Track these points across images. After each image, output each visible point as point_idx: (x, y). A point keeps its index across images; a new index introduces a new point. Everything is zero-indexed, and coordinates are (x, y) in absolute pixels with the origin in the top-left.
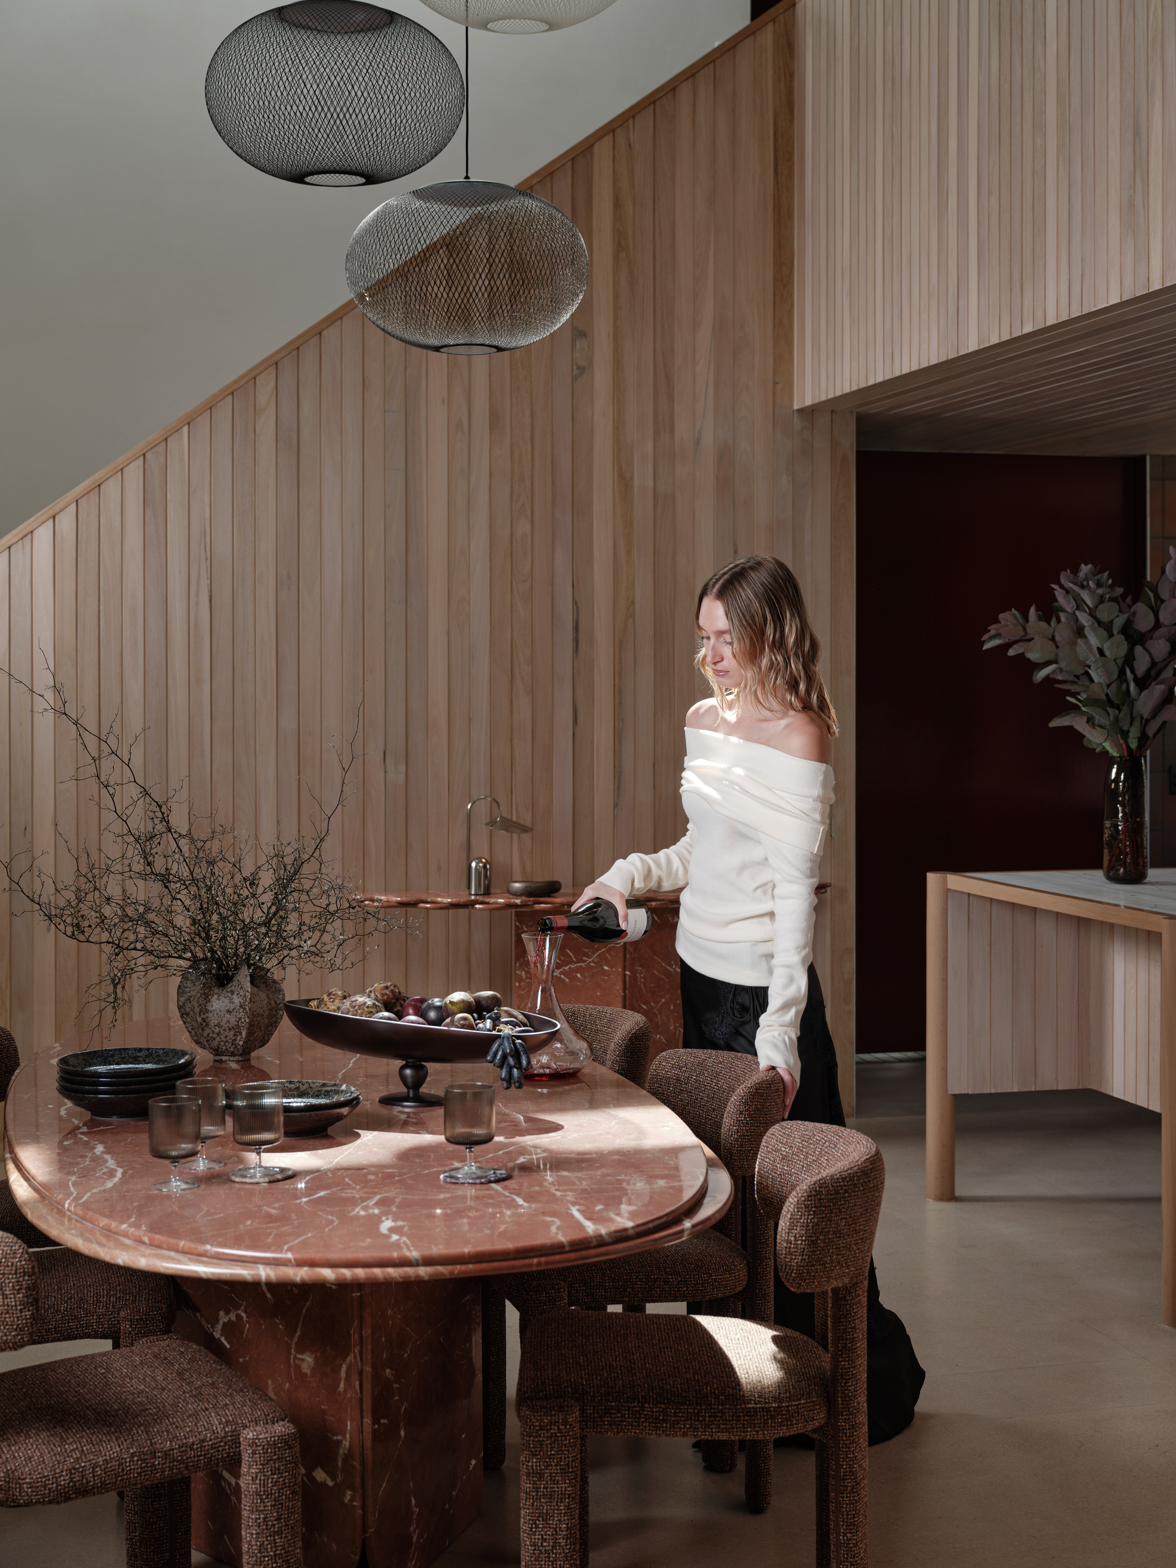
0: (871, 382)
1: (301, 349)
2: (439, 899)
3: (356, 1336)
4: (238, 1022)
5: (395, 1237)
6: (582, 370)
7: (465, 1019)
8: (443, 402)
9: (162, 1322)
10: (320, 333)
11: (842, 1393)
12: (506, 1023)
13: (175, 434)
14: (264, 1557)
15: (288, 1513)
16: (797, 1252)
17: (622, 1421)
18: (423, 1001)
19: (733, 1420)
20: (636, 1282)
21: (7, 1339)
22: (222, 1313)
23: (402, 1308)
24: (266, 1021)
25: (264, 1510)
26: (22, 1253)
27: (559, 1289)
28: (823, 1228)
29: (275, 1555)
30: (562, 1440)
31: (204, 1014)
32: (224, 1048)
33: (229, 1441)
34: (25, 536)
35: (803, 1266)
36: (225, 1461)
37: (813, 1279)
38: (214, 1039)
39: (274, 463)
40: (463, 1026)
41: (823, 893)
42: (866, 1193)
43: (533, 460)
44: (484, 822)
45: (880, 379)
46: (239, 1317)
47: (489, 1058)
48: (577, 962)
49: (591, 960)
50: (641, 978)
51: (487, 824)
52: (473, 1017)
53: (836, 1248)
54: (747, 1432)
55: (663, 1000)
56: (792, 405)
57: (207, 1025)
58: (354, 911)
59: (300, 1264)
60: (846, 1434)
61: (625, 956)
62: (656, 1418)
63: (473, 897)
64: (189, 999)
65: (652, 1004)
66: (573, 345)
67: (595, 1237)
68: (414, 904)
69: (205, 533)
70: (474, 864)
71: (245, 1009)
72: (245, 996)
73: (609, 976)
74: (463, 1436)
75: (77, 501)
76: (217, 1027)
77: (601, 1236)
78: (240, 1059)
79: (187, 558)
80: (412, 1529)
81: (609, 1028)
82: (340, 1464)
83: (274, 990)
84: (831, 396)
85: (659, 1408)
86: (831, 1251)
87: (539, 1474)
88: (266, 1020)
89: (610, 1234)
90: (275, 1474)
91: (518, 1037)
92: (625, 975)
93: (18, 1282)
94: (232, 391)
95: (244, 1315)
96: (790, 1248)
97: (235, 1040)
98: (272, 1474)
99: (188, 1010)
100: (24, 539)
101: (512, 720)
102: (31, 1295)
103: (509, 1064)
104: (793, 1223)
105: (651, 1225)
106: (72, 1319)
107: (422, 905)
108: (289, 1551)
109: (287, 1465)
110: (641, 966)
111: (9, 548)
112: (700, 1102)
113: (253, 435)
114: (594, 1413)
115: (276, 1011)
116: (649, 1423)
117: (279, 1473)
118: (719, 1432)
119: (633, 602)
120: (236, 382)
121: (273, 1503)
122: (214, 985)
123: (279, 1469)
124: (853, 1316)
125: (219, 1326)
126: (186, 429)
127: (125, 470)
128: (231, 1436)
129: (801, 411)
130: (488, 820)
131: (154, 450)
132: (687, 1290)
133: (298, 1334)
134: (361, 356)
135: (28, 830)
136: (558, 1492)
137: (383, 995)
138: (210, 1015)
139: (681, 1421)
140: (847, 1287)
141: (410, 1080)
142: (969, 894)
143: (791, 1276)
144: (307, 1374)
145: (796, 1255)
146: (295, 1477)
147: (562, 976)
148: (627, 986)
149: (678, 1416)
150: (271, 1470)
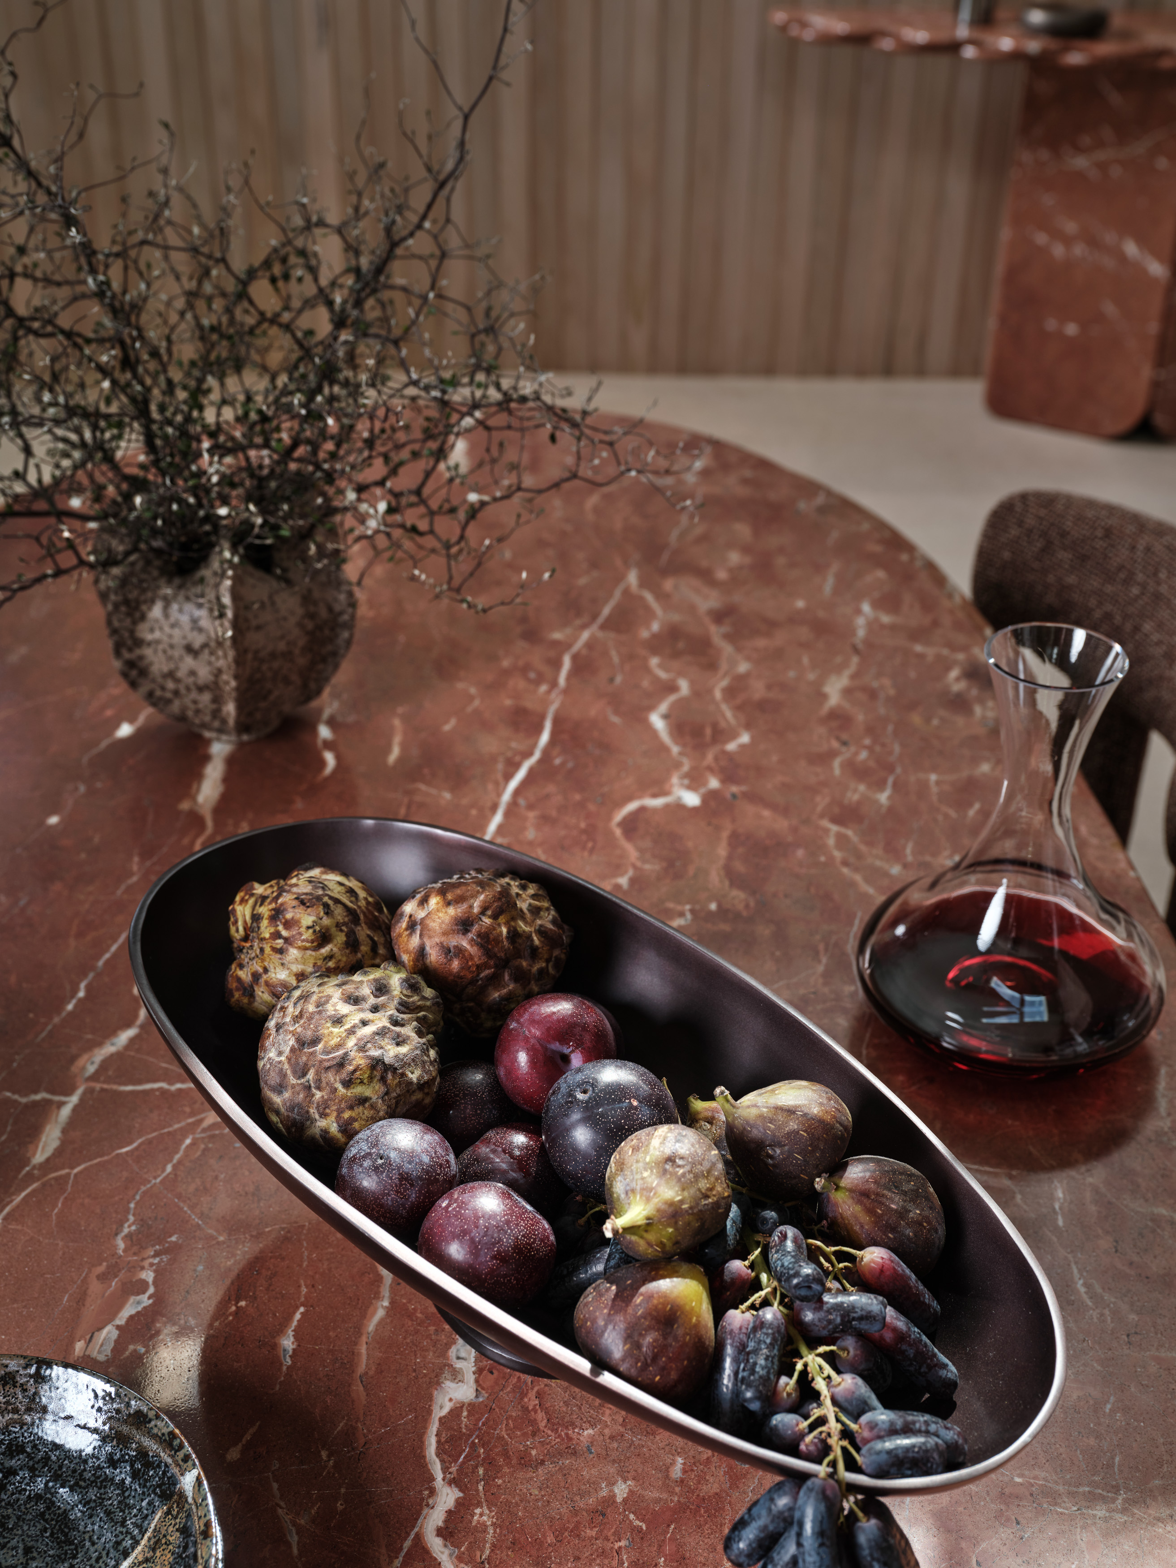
4: (215, 677)
24: (302, 661)
32: (198, 720)
38: (169, 702)
68: (866, 41)
76: (169, 680)
97: (217, 711)
107: (878, 44)
115: (331, 631)
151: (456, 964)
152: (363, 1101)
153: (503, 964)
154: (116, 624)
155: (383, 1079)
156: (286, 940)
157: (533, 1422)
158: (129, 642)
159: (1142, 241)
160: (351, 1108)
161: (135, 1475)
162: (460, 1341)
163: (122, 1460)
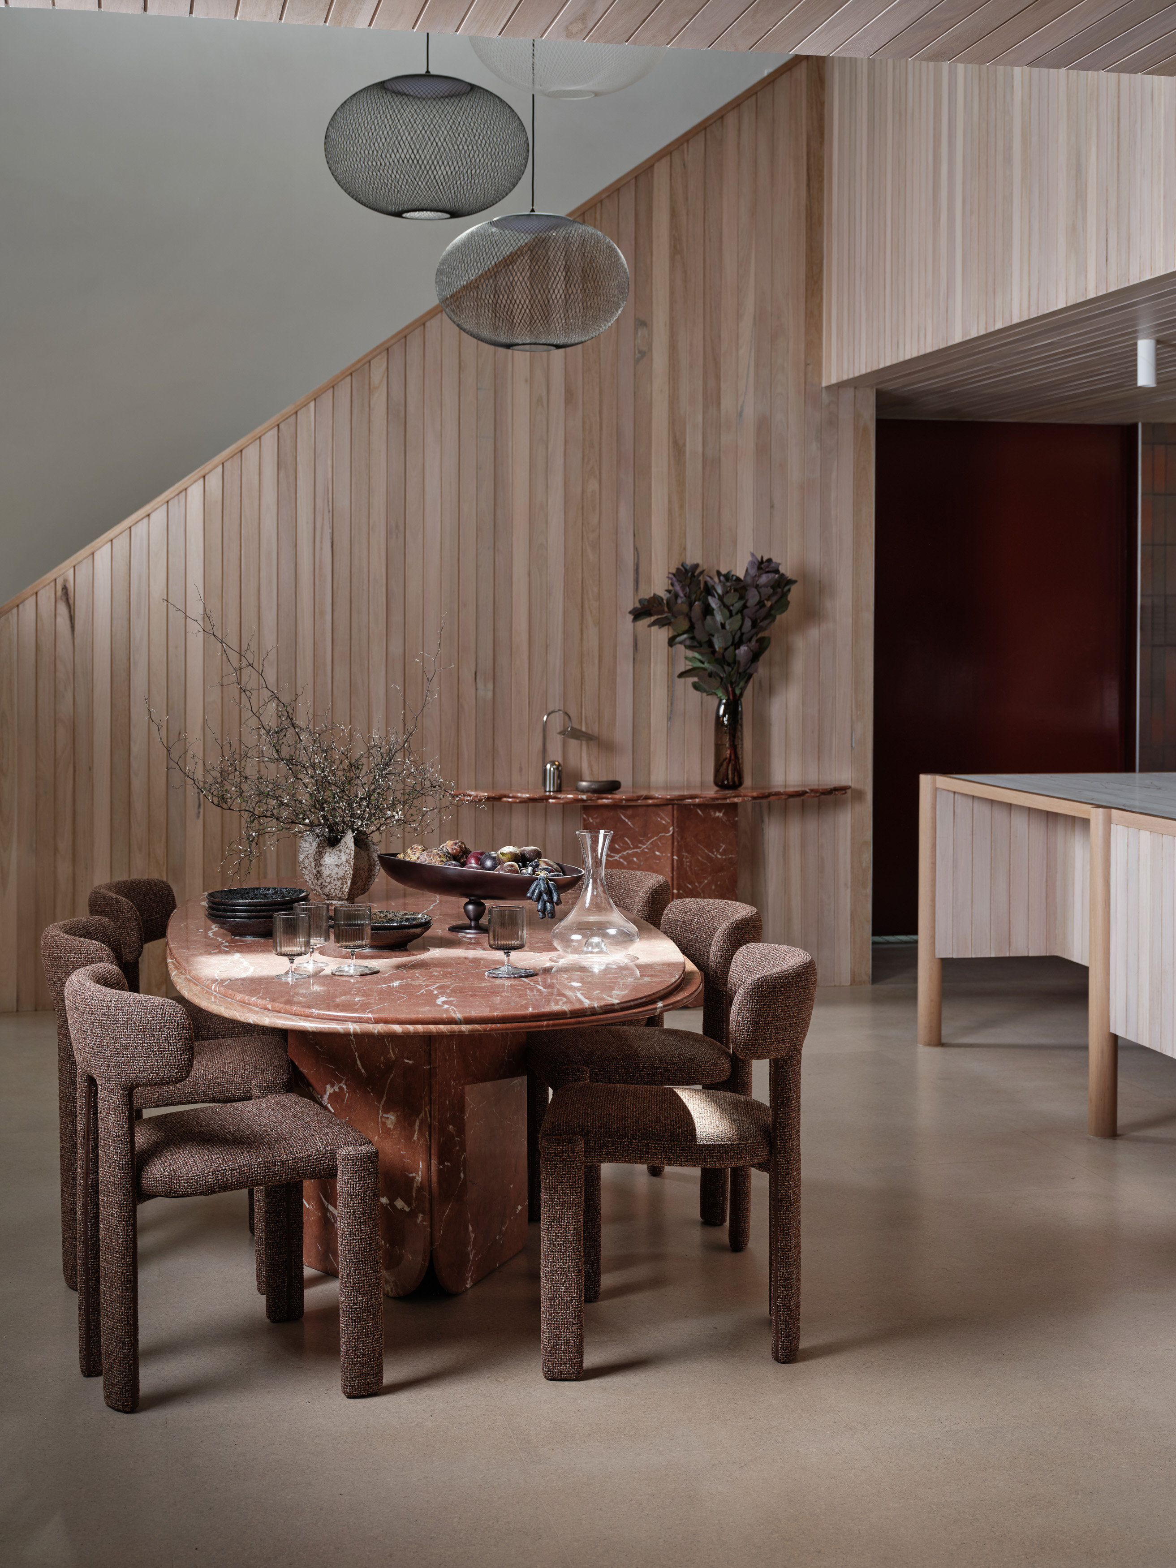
0: (882, 366)
1: (408, 337)
2: (519, 795)
3: (427, 1098)
4: (344, 874)
5: (446, 1006)
6: (643, 354)
7: (512, 866)
8: (526, 381)
9: (283, 1089)
10: (424, 324)
11: (780, 1137)
12: (545, 869)
13: (304, 408)
14: (353, 1239)
15: (371, 1210)
16: (744, 1029)
17: (615, 1152)
18: (482, 854)
19: (697, 1153)
20: (643, 1069)
21: (171, 1075)
22: (328, 1086)
23: (462, 1081)
25: (353, 1206)
26: (182, 1014)
27: (582, 1072)
28: (764, 1013)
29: (361, 1239)
30: (571, 1164)
31: (318, 867)
32: (334, 894)
33: (328, 1156)
34: (181, 492)
35: (749, 1040)
36: (326, 1171)
37: (757, 1050)
38: (326, 887)
39: (385, 432)
40: (510, 871)
41: (843, 794)
42: (798, 989)
43: (601, 429)
44: (558, 731)
45: (888, 364)
46: (341, 1088)
47: (529, 895)
48: (634, 849)
49: (645, 846)
50: (687, 862)
51: (559, 733)
52: (518, 865)
53: (774, 1028)
54: (708, 1161)
55: (706, 881)
56: (821, 383)
57: (321, 876)
58: (435, 789)
59: (377, 1021)
60: (783, 1167)
61: (673, 843)
62: (641, 1151)
63: (548, 794)
64: (307, 857)
65: (696, 884)
66: (636, 333)
67: (589, 1008)
68: (498, 799)
69: (328, 490)
70: (548, 766)
71: (350, 863)
72: (350, 853)
73: (660, 860)
74: (512, 1186)
75: (223, 464)
76: (328, 878)
77: (594, 1008)
78: (346, 903)
79: (313, 511)
80: (469, 1249)
81: (638, 887)
82: (414, 1194)
83: (372, 850)
84: (851, 376)
85: (643, 1143)
86: (770, 1030)
87: (554, 1188)
88: (366, 873)
89: (601, 1007)
90: (361, 1181)
91: (551, 880)
92: (673, 859)
93: (178, 1034)
94: (351, 373)
95: (344, 1087)
96: (739, 1026)
97: (342, 888)
98: (359, 1181)
99: (306, 865)
100: (180, 495)
101: (582, 647)
102: (188, 1044)
103: (543, 899)
104: (741, 1008)
105: (632, 1003)
106: (216, 1086)
107: (505, 799)
108: (371, 1237)
109: (370, 1174)
110: (687, 852)
111: (168, 502)
112: (700, 939)
113: (368, 409)
114: (595, 1146)
115: (373, 863)
116: (636, 1153)
117: (364, 1180)
118: (687, 1161)
119: (685, 549)
120: (354, 365)
121: (360, 1201)
122: (326, 845)
123: (364, 1177)
124: (789, 1081)
125: (326, 1097)
126: (312, 404)
127: (263, 438)
128: (330, 1153)
129: (829, 388)
130: (562, 729)
131: (286, 421)
132: (682, 1076)
133: (384, 1099)
134: (458, 343)
135: (181, 737)
136: (568, 1201)
137: (452, 849)
138: (323, 868)
139: (659, 1153)
140: (784, 1059)
141: (472, 914)
142: (955, 793)
143: (740, 1047)
144: (390, 1128)
145: (743, 1032)
146: (376, 1184)
147: (621, 860)
148: (675, 868)
149: (657, 1149)
150: (359, 1178)
151: (454, 851)
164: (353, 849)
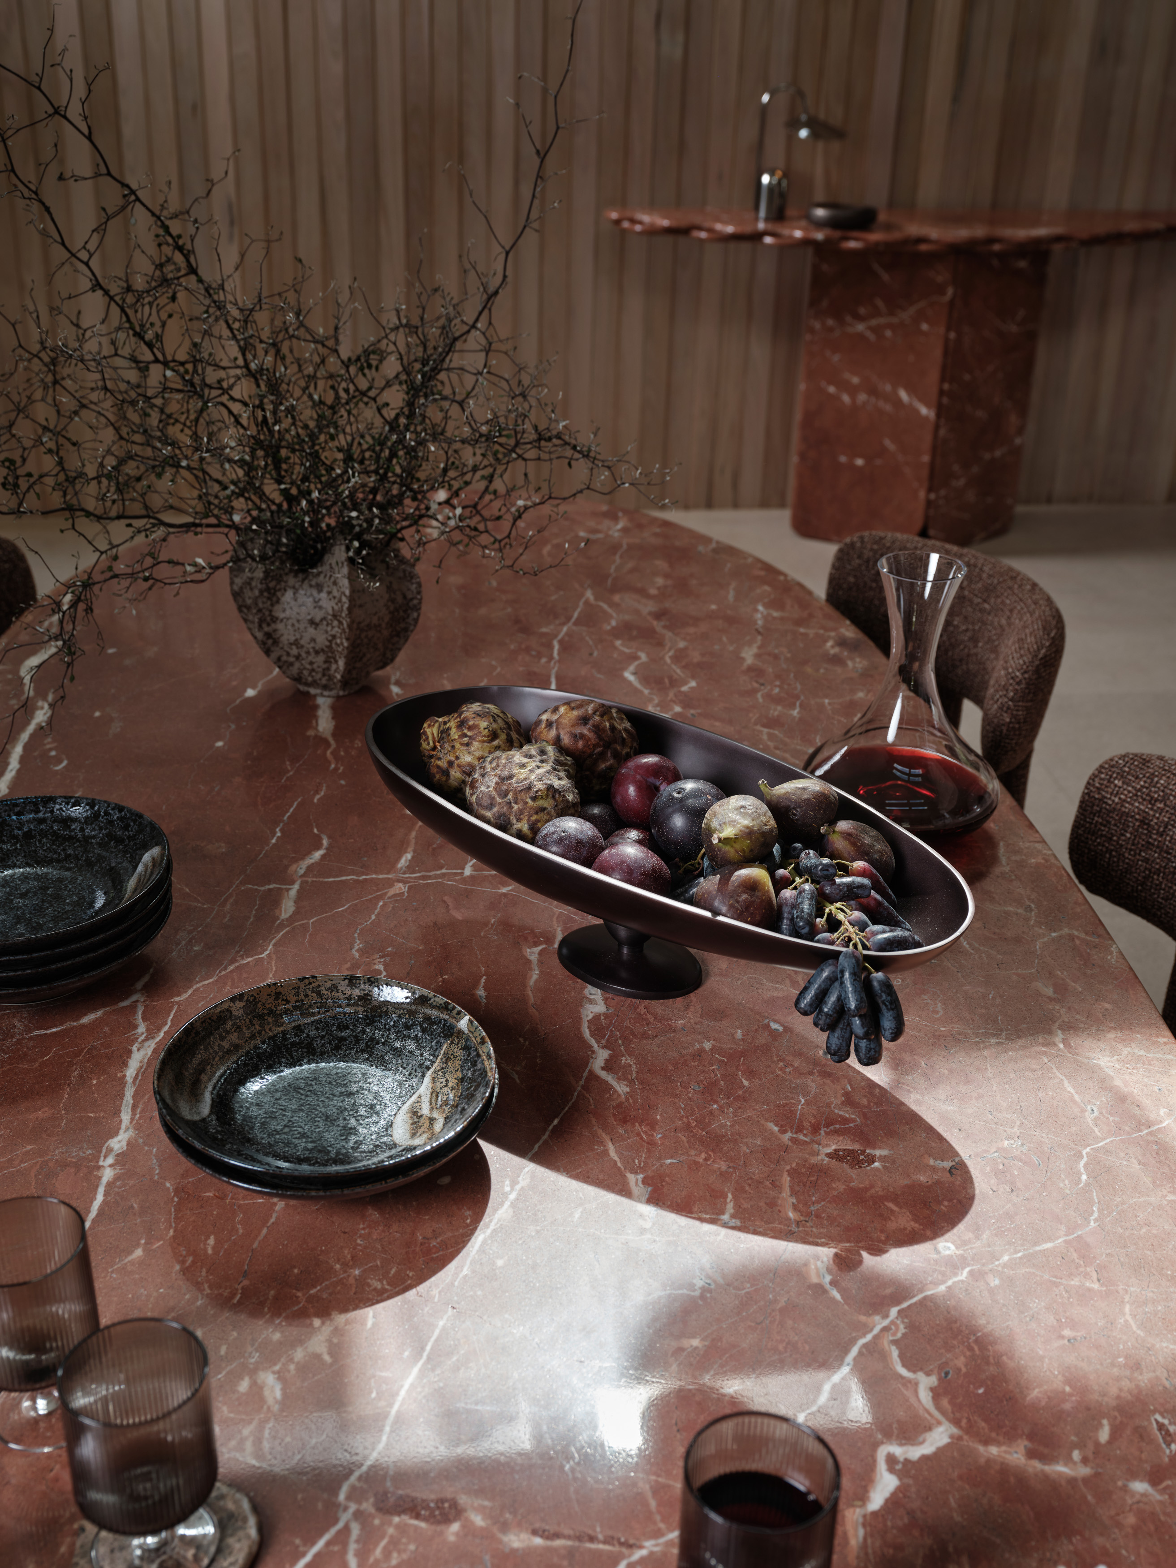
2: (718, 227)
4: (330, 641)
24: (386, 633)
31: (269, 625)
32: (310, 679)
38: (292, 664)
49: (906, 315)
50: (967, 341)
51: (786, 125)
57: (276, 642)
61: (951, 312)
64: (249, 584)
68: (686, 232)
70: (766, 179)
71: (340, 623)
72: (340, 601)
73: (927, 339)
76: (294, 647)
83: (401, 574)
97: (328, 669)
99: (248, 603)
107: (695, 234)
110: (969, 325)
115: (405, 611)
122: (287, 570)
130: (790, 118)
138: (280, 626)
147: (866, 332)
151: (580, 744)
152: (543, 809)
153: (607, 745)
154: (261, 605)
155: (554, 797)
156: (470, 737)
157: (646, 1019)
158: (268, 619)
159: (912, 390)
160: (537, 813)
161: (424, 1031)
162: (590, 987)
163: (414, 1024)
164: (347, 592)
